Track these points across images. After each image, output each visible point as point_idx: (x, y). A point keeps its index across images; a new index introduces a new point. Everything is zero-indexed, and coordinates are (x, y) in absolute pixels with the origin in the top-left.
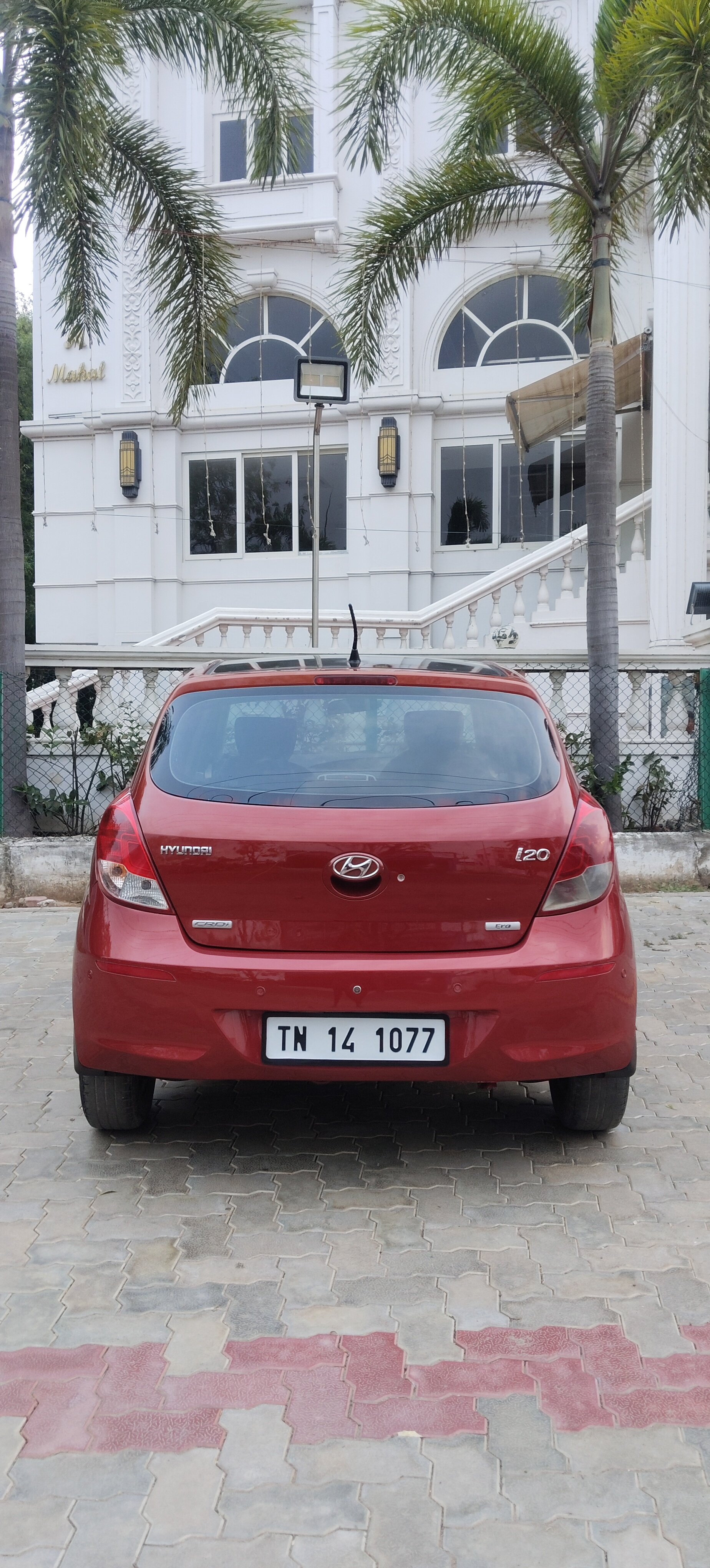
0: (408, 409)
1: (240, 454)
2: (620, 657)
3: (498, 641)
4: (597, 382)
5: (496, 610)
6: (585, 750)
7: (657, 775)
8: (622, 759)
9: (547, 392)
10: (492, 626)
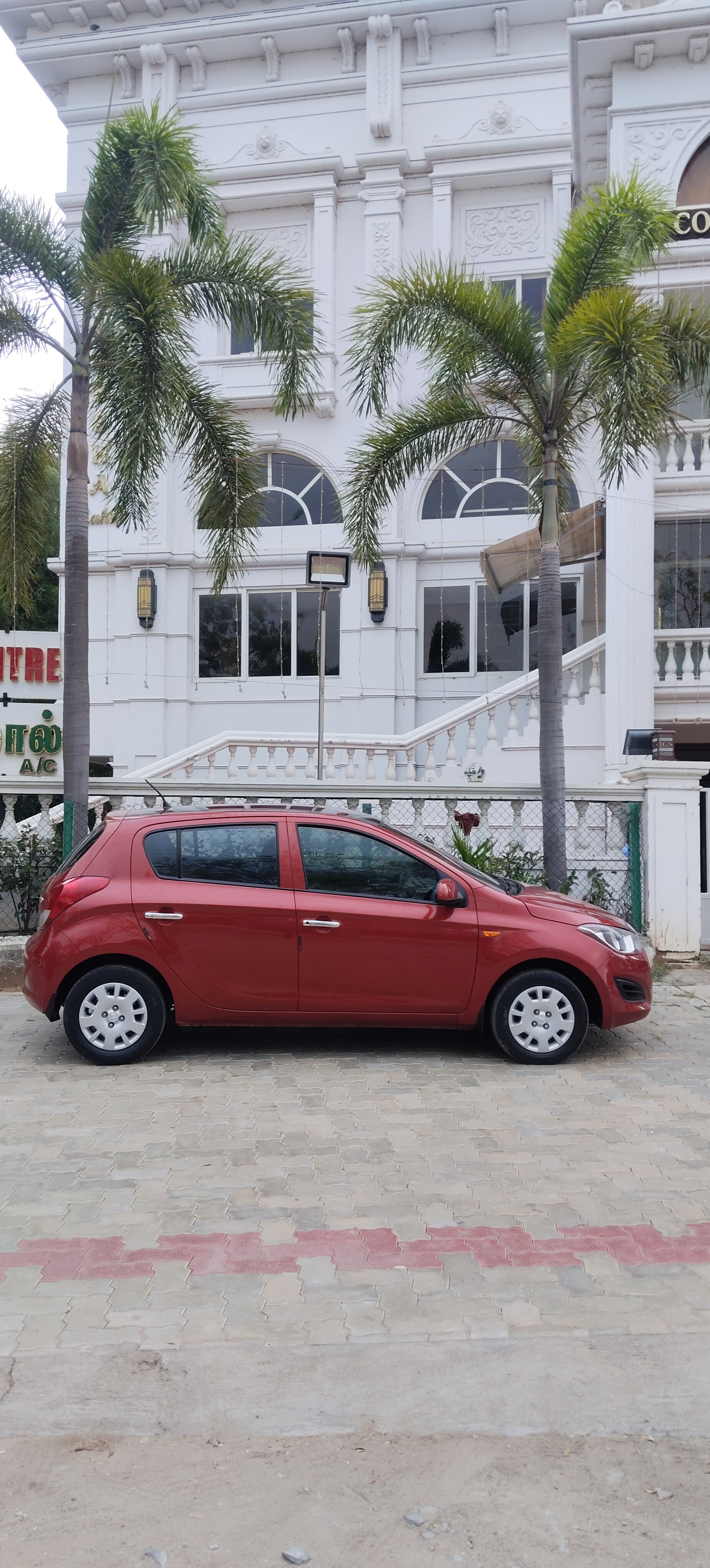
0: (394, 555)
1: (245, 590)
2: (567, 790)
3: (469, 776)
4: (546, 575)
5: (472, 735)
6: (540, 865)
7: (599, 886)
8: (569, 874)
9: (516, 548)
10: (468, 749)
